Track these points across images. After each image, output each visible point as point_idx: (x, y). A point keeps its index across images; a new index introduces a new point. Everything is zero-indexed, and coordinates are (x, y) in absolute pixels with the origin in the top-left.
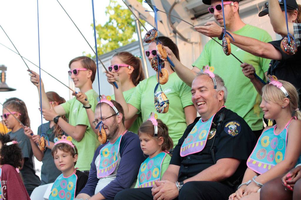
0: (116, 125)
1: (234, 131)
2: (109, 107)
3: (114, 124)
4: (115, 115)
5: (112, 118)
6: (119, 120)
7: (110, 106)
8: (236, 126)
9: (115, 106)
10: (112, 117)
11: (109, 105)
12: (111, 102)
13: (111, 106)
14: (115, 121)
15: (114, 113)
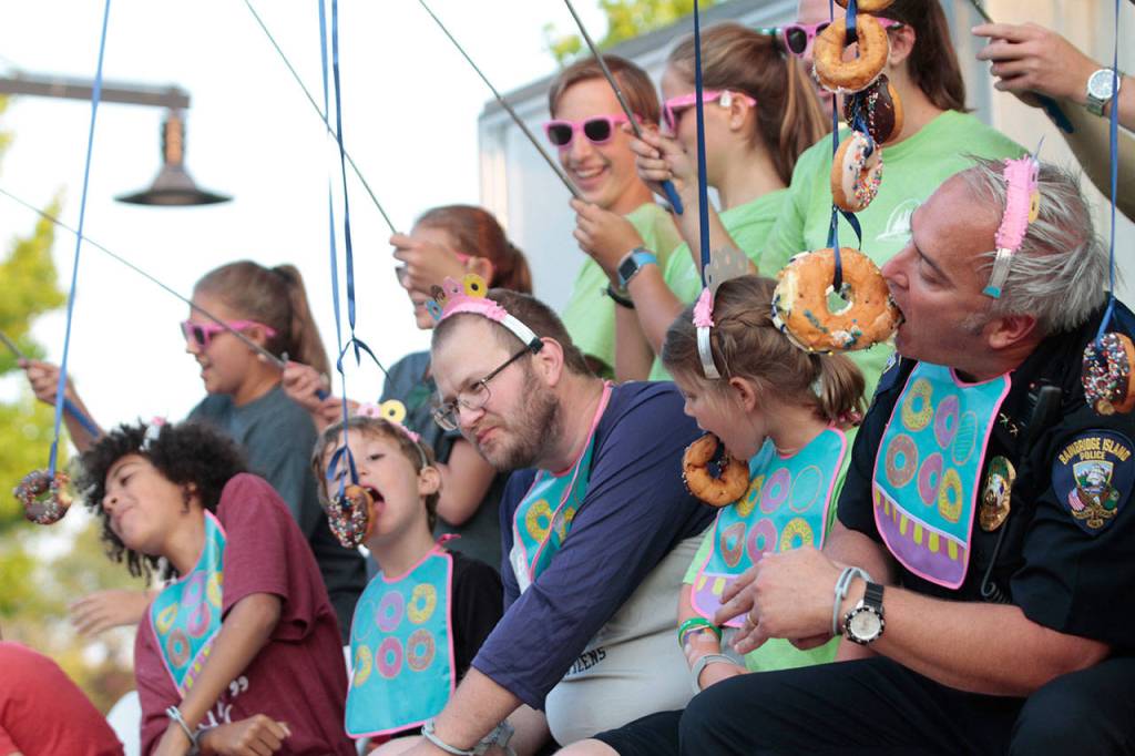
0: (543, 397)
1: (1097, 499)
2: (483, 324)
3: (532, 396)
4: (523, 353)
5: (515, 373)
6: (551, 371)
7: (492, 320)
8: (1109, 467)
9: (511, 313)
10: (512, 366)
11: (485, 316)
12: (489, 301)
13: (496, 318)
14: (531, 380)
15: (519, 348)
